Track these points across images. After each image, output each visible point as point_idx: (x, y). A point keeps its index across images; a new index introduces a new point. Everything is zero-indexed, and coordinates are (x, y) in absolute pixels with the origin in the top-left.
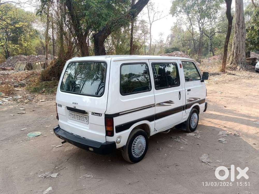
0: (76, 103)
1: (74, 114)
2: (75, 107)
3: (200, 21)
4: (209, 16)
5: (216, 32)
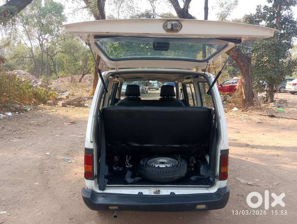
3: (40, 37)
4: (51, 32)
5: (58, 52)
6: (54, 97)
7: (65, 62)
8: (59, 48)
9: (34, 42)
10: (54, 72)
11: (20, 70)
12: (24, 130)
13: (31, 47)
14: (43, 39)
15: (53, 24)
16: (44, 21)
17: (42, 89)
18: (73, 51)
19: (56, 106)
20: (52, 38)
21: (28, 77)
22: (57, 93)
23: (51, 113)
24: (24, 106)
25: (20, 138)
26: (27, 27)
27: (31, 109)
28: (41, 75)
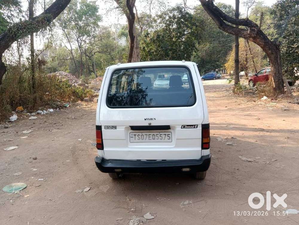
0: (151, 119)
1: (140, 134)
2: (151, 124)
3: (79, 39)
4: (88, 33)
5: (96, 52)
6: (90, 94)
7: (103, 61)
8: (96, 49)
9: (74, 44)
10: (93, 72)
11: (62, 71)
12: (62, 123)
13: (71, 49)
14: (81, 41)
15: (90, 26)
16: (81, 23)
17: (80, 88)
18: (109, 50)
19: (92, 102)
20: (90, 39)
21: (69, 78)
22: (94, 91)
23: (87, 109)
24: (64, 103)
25: (58, 128)
26: (66, 30)
27: (70, 106)
28: (81, 75)
